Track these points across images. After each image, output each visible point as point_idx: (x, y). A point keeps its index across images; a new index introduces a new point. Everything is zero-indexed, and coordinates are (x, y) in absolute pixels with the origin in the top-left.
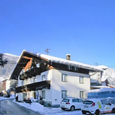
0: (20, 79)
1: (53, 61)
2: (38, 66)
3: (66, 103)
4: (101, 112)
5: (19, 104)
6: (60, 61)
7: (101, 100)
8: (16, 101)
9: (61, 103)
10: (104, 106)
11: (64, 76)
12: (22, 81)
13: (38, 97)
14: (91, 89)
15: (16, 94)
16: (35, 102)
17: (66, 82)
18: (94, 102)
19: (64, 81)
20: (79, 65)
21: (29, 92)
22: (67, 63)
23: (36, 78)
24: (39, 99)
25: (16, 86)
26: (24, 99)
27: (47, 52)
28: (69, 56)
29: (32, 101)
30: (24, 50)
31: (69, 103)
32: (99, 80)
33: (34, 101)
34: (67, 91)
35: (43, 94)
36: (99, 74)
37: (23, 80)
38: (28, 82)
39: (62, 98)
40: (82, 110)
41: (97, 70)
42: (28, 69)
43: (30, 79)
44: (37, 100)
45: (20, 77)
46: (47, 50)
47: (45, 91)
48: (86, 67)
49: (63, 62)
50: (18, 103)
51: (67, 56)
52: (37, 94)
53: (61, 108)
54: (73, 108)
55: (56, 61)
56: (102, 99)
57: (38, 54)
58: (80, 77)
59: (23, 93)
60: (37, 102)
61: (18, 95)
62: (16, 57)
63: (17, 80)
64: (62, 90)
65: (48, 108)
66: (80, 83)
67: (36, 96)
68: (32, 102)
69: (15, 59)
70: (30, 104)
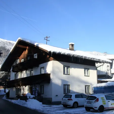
0: (13, 71)
1: (53, 52)
2: (36, 56)
3: (69, 99)
4: (105, 108)
5: (12, 102)
6: (61, 53)
7: (105, 96)
8: (6, 98)
9: (63, 99)
10: (108, 101)
11: (66, 68)
12: (15, 73)
13: (35, 92)
14: (98, 83)
15: (6, 89)
16: (32, 99)
17: (69, 75)
18: (97, 98)
19: (66, 73)
20: (83, 56)
21: (24, 87)
22: (69, 54)
23: (33, 70)
24: (36, 95)
25: (6, 79)
26: (17, 95)
27: (47, 40)
28: (72, 45)
29: (28, 97)
30: (19, 38)
31: (71, 100)
32: (108, 72)
33: (30, 98)
34: (69, 85)
35: (41, 89)
36: (108, 65)
37: (17, 72)
38: (23, 74)
39: (64, 94)
40: (85, 106)
41: (104, 61)
42: (23, 60)
43: (26, 71)
44: (34, 96)
45: (13, 69)
46: (47, 38)
47: (44, 85)
48: (92, 59)
49: (65, 53)
50: (10, 100)
51: (70, 44)
52: (34, 89)
53: (62, 104)
54: (76, 105)
55: (57, 52)
56: (106, 94)
57: (36, 44)
58: (85, 69)
59: (16, 88)
60: (34, 98)
61: (9, 91)
62: (7, 42)
63: (9, 72)
64: (64, 85)
65: (47, 105)
66: (85, 76)
67: (33, 92)
68: (28, 99)
69: (4, 45)
70: (26, 101)
